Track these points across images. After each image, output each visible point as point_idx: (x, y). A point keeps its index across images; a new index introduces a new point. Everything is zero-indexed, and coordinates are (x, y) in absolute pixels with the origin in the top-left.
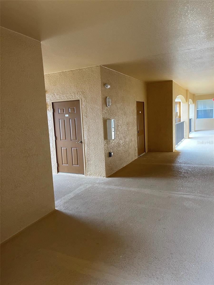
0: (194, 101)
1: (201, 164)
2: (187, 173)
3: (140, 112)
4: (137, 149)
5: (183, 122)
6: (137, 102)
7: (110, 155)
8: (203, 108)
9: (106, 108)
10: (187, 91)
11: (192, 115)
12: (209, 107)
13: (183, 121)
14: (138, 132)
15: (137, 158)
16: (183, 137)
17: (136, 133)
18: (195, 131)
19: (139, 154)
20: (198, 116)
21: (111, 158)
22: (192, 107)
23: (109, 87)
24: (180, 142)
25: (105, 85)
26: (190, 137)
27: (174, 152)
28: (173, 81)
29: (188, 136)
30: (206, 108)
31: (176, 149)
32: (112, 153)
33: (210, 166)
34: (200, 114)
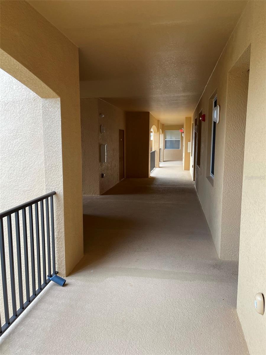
0: (163, 132)
1: (174, 186)
2: (165, 191)
3: (121, 140)
4: (118, 174)
5: (154, 152)
6: (119, 130)
7: (102, 176)
8: (170, 139)
9: (101, 134)
10: (158, 121)
11: (162, 146)
12: (174, 138)
13: (155, 150)
14: (120, 158)
15: (118, 182)
16: (154, 167)
17: (118, 159)
18: (164, 161)
19: (120, 179)
20: (166, 147)
21: (103, 179)
22: (162, 137)
23: (103, 116)
24: (152, 170)
25: (100, 114)
26: (160, 166)
27: (149, 178)
28: (150, 112)
29: (159, 166)
30: (172, 139)
31: (151, 176)
32: (105, 175)
33: (181, 187)
34: (168, 145)
